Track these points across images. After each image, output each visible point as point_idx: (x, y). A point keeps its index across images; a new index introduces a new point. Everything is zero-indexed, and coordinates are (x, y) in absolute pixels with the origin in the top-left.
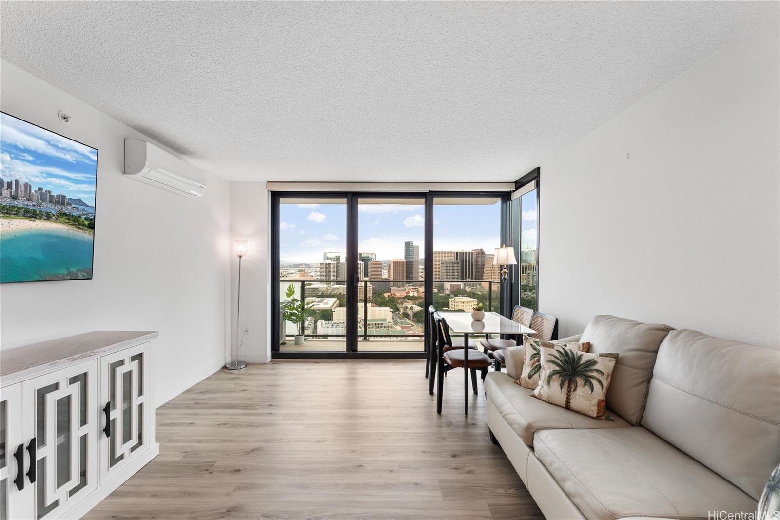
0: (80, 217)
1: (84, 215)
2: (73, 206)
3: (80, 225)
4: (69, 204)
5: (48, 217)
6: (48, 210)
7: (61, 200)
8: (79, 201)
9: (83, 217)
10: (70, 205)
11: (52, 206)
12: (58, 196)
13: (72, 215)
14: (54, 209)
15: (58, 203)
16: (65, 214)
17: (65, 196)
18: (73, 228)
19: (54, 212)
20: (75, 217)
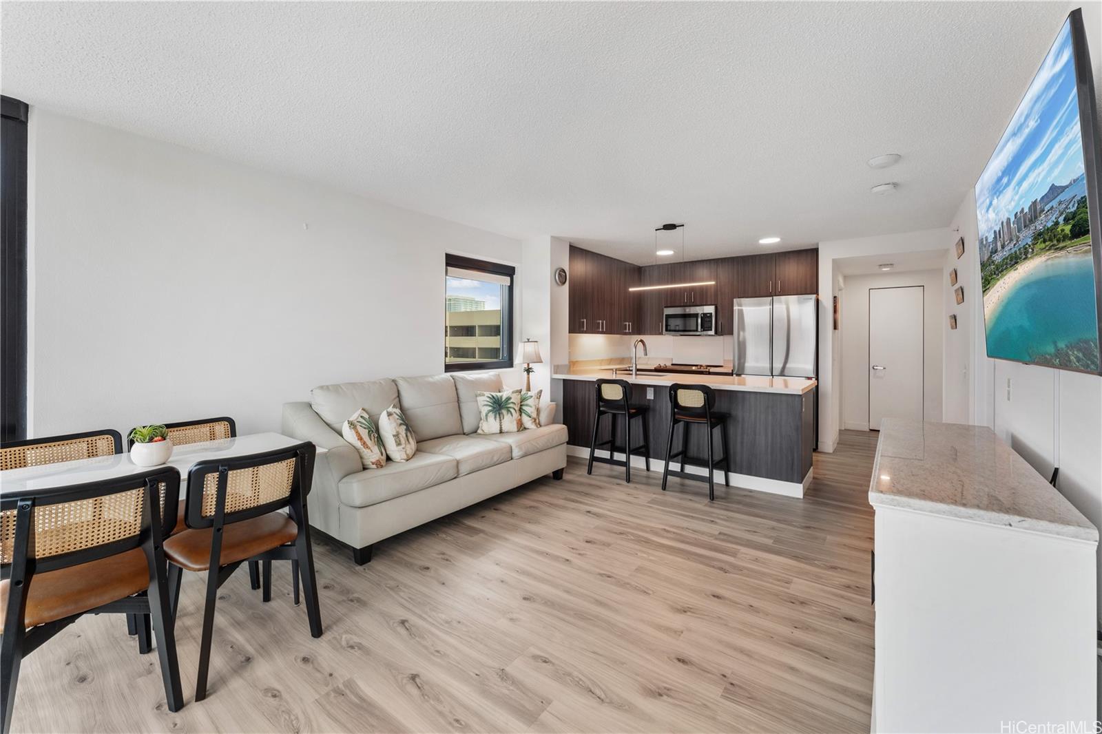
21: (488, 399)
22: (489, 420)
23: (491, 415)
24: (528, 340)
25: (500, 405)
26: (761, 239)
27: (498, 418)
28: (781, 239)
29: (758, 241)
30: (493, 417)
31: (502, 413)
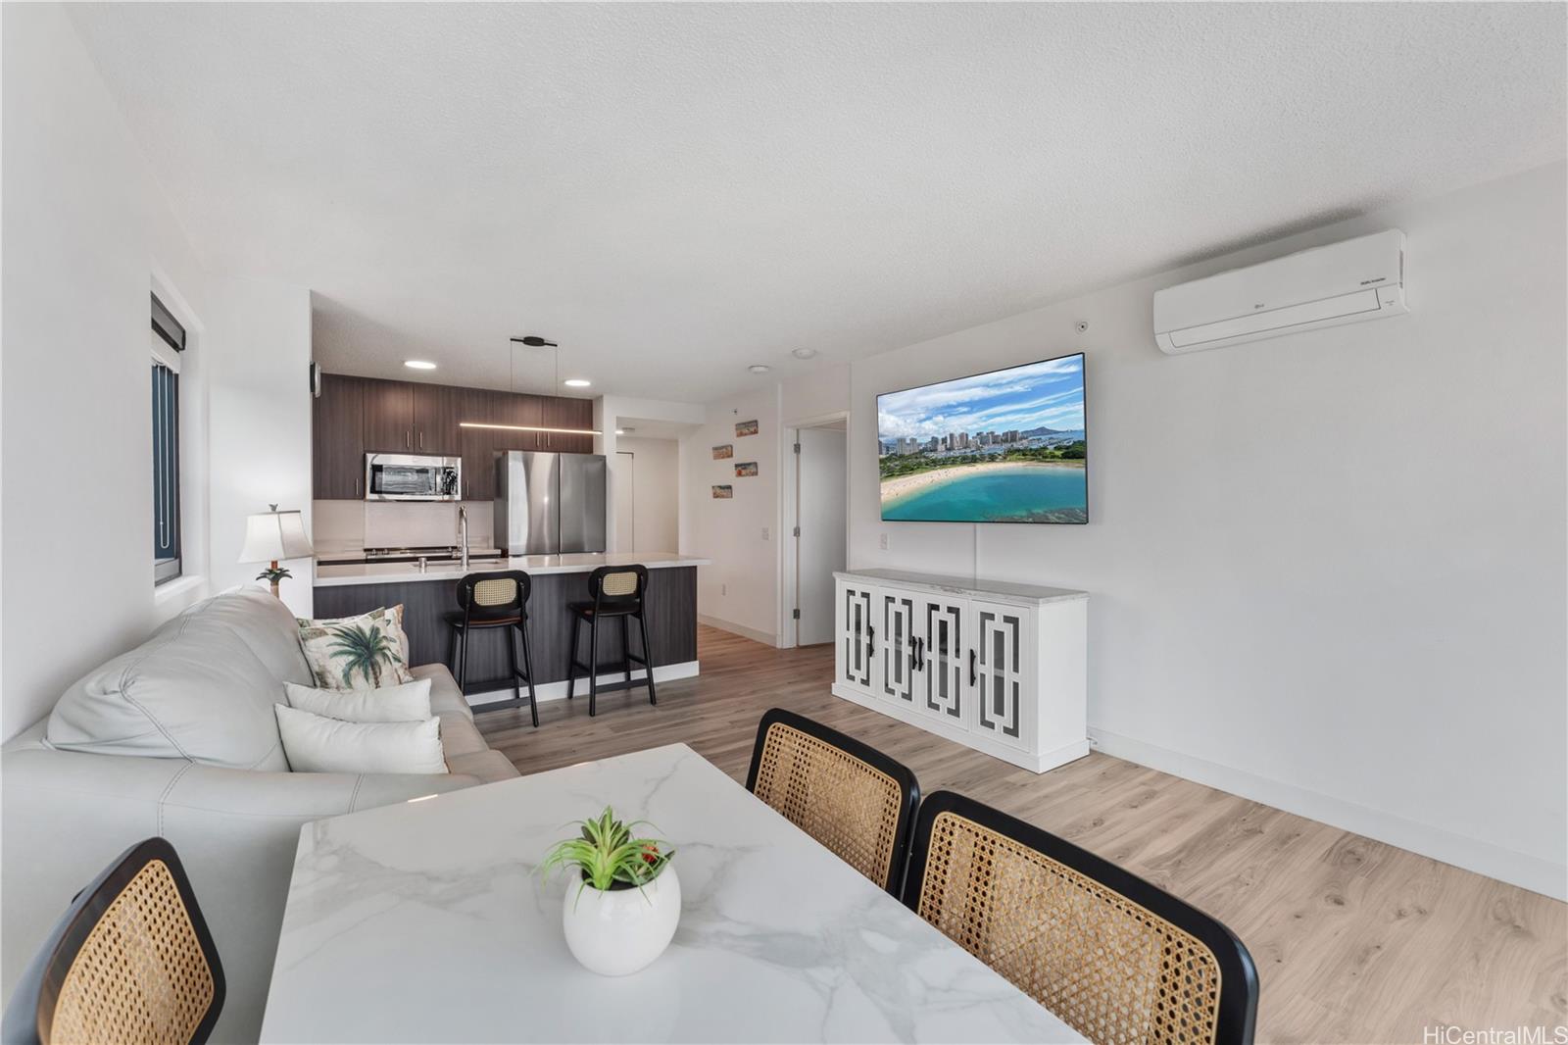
0: (1045, 448)
1: (1051, 444)
2: (1031, 438)
3: (1046, 457)
4: (1021, 439)
5: (992, 458)
6: (992, 452)
7: (1012, 436)
8: (1043, 431)
9: (1051, 448)
10: (1025, 439)
11: (997, 446)
12: (1003, 434)
13: (1031, 450)
14: (1000, 449)
15: (1006, 441)
16: (1018, 450)
17: (1016, 432)
18: (1034, 463)
19: (1000, 452)
20: (1036, 450)
21: (339, 640)
22: (352, 683)
23: (357, 674)
24: (274, 508)
25: (367, 647)
26: (569, 379)
27: (371, 675)
28: (592, 384)
29: (564, 381)
30: (362, 673)
31: (377, 663)
